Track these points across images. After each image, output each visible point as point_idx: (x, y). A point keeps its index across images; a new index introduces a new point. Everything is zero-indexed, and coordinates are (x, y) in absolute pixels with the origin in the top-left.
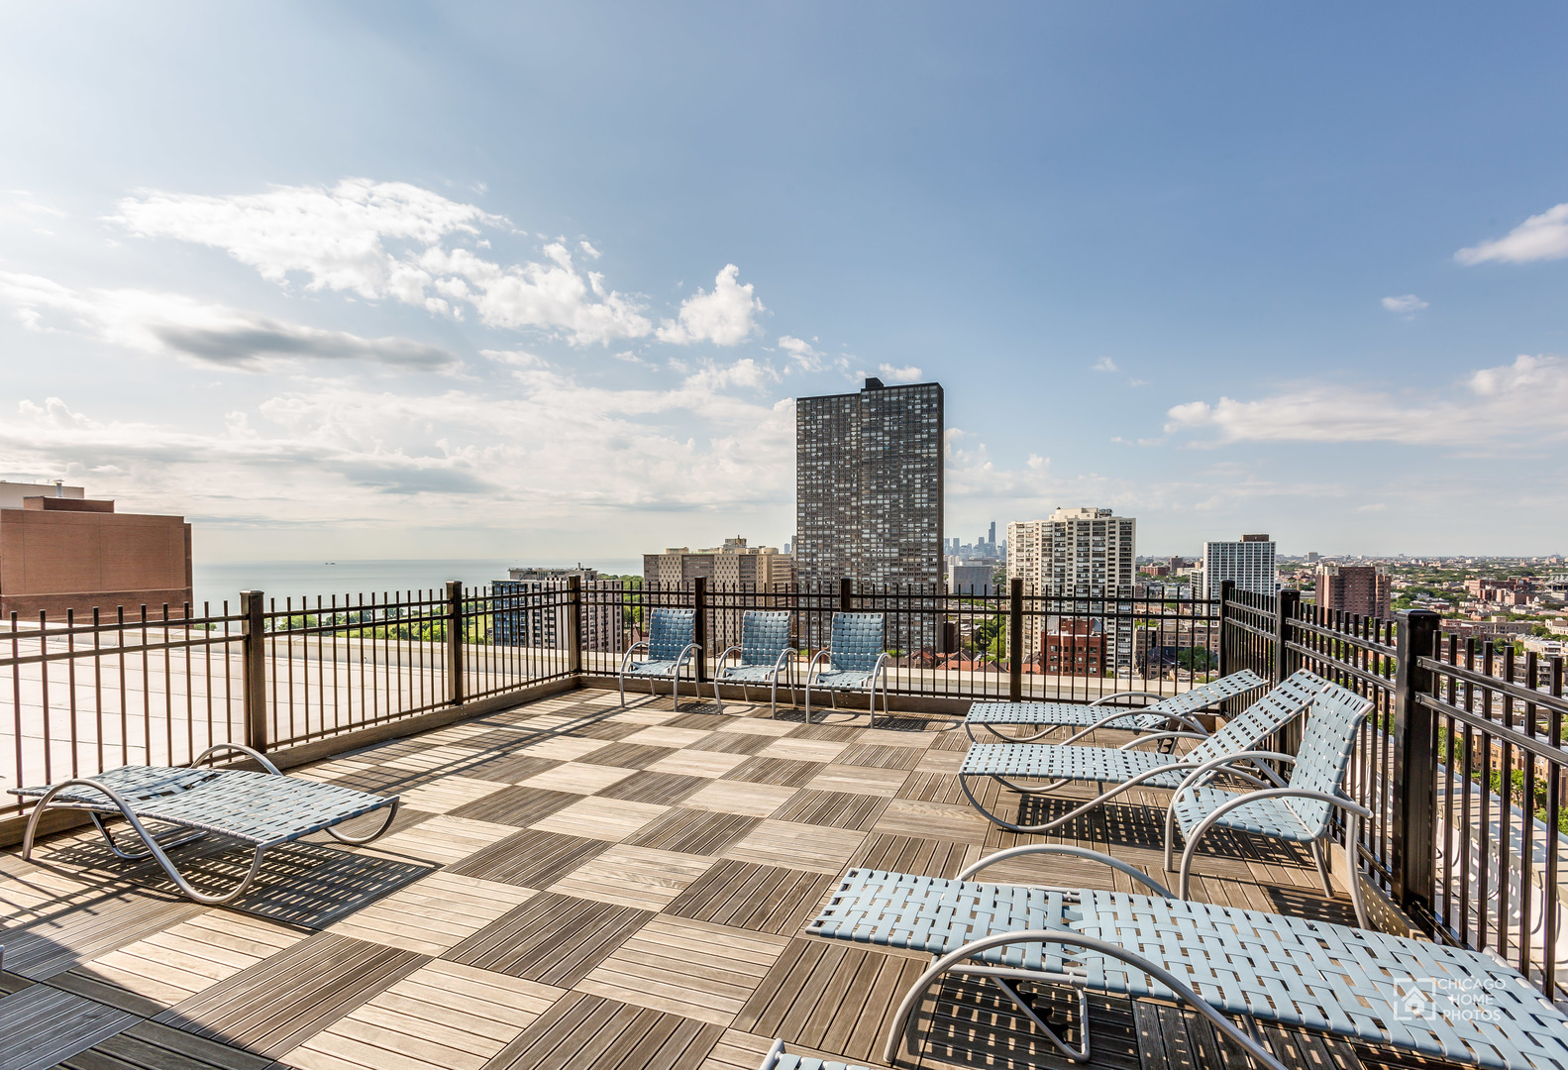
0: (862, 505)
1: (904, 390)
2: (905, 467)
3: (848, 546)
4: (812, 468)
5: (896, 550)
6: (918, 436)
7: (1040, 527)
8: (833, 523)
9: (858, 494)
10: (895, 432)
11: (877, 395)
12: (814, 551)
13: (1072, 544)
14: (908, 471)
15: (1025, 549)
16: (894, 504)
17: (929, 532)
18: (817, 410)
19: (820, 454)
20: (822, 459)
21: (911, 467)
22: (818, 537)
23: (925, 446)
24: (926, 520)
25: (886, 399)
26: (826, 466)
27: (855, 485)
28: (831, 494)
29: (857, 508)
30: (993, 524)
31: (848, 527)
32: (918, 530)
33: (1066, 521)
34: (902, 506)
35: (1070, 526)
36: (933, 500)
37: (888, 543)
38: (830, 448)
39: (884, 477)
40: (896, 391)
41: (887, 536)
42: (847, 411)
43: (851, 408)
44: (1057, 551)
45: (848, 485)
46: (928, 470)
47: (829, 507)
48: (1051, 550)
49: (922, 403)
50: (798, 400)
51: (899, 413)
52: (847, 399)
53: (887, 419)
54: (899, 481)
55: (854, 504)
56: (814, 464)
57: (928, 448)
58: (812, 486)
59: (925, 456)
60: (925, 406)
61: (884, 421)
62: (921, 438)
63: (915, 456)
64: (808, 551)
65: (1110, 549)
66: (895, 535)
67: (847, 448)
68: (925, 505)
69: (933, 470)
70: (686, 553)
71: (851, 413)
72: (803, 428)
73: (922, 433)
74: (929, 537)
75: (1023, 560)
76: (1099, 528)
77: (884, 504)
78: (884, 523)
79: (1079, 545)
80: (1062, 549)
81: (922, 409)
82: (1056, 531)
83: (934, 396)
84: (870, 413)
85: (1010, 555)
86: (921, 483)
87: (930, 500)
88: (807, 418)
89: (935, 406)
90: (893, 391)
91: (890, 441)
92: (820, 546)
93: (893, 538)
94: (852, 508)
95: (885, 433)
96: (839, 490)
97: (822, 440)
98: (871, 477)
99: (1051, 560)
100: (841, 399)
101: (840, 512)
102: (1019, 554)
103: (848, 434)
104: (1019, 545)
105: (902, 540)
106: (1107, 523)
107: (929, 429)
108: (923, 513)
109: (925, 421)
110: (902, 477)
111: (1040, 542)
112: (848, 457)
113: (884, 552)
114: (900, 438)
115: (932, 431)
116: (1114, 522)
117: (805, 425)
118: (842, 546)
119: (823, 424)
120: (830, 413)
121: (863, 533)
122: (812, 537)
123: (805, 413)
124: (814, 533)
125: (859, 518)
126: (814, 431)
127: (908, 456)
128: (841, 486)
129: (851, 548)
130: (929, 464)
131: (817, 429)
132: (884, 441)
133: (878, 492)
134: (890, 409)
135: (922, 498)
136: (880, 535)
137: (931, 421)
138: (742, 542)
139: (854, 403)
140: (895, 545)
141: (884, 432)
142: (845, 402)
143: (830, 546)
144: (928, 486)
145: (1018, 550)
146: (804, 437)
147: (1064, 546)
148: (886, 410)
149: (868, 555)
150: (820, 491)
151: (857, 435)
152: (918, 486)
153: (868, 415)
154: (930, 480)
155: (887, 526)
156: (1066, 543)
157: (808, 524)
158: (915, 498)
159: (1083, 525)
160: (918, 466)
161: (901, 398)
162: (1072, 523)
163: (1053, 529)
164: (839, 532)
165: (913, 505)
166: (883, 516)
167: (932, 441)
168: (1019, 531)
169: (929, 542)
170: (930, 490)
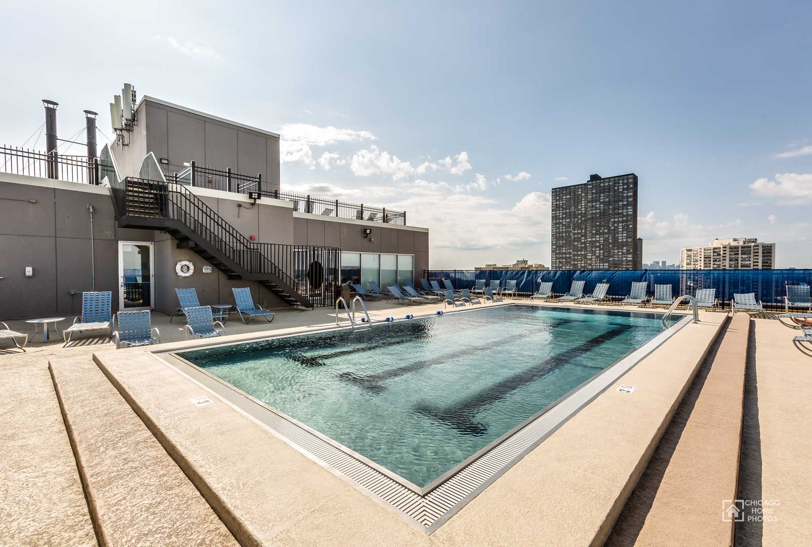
0: (587, 241)
1: (613, 179)
2: (612, 220)
3: (579, 262)
4: (560, 223)
5: (607, 264)
6: (621, 203)
7: (703, 251)
8: (571, 251)
9: (585, 236)
10: (606, 202)
11: (596, 183)
12: (561, 265)
13: (725, 260)
14: (614, 222)
15: (692, 263)
16: (606, 240)
17: (627, 254)
18: (563, 193)
19: (564, 216)
20: (566, 218)
21: (616, 220)
22: (562, 258)
23: (625, 208)
24: (625, 248)
25: (602, 185)
26: (568, 222)
27: (583, 231)
28: (570, 236)
29: (585, 243)
31: (579, 253)
32: (620, 254)
33: (721, 246)
34: (611, 241)
35: (724, 249)
36: (629, 237)
37: (603, 261)
38: (570, 212)
39: (600, 226)
40: (608, 180)
41: (602, 257)
42: (580, 193)
43: (582, 191)
44: (715, 264)
45: (580, 231)
46: (627, 221)
47: (569, 242)
48: (710, 264)
49: (623, 185)
50: (553, 189)
51: (609, 192)
52: (580, 186)
53: (602, 195)
54: (609, 228)
55: (583, 241)
56: (561, 221)
57: (628, 209)
58: (559, 233)
59: (625, 214)
60: (625, 187)
61: (600, 196)
62: (623, 204)
63: (619, 214)
64: (557, 265)
65: (754, 262)
66: (606, 256)
67: (579, 212)
68: (624, 240)
69: (630, 221)
70: (495, 267)
71: (582, 193)
73: (623, 201)
74: (627, 257)
76: (746, 250)
77: (600, 240)
78: (600, 250)
79: (731, 260)
80: (719, 263)
81: (623, 189)
82: (714, 252)
83: (631, 181)
84: (592, 193)
85: (682, 267)
86: (622, 228)
87: (627, 237)
88: (558, 198)
89: (631, 186)
90: (606, 180)
91: (604, 207)
92: (564, 263)
93: (605, 258)
94: (582, 243)
95: (601, 203)
96: (574, 234)
97: (566, 209)
98: (592, 227)
100: (576, 187)
101: (575, 245)
102: (688, 266)
103: (580, 205)
104: (688, 261)
105: (611, 259)
106: (752, 247)
107: (627, 199)
108: (624, 244)
109: (625, 195)
110: (611, 225)
111: (703, 259)
112: (580, 217)
113: (600, 266)
114: (609, 205)
115: (629, 200)
116: (758, 246)
117: (556, 202)
118: (576, 263)
119: (566, 201)
120: (570, 195)
121: (587, 256)
122: (559, 258)
123: (556, 196)
124: (561, 256)
125: (585, 248)
126: (561, 205)
127: (614, 214)
128: (576, 232)
129: (581, 263)
130: (627, 218)
131: (563, 203)
132: (600, 207)
133: (596, 234)
134: (604, 190)
135: (622, 236)
136: (598, 256)
137: (630, 194)
138: (525, 262)
139: (583, 189)
140: (606, 262)
141: (600, 202)
142: (578, 188)
143: (570, 263)
144: (626, 230)
146: (556, 208)
147: (720, 261)
148: (601, 191)
149: (590, 267)
150: (564, 235)
151: (585, 205)
152: (621, 230)
153: (591, 194)
154: (628, 226)
155: (602, 252)
156: (721, 260)
157: (557, 251)
158: (618, 236)
159: (734, 249)
160: (621, 219)
161: (611, 184)
162: (725, 247)
163: (712, 251)
164: (574, 255)
165: (618, 240)
166: (599, 247)
167: (630, 205)
168: (688, 253)
169: (627, 260)
170: (627, 232)
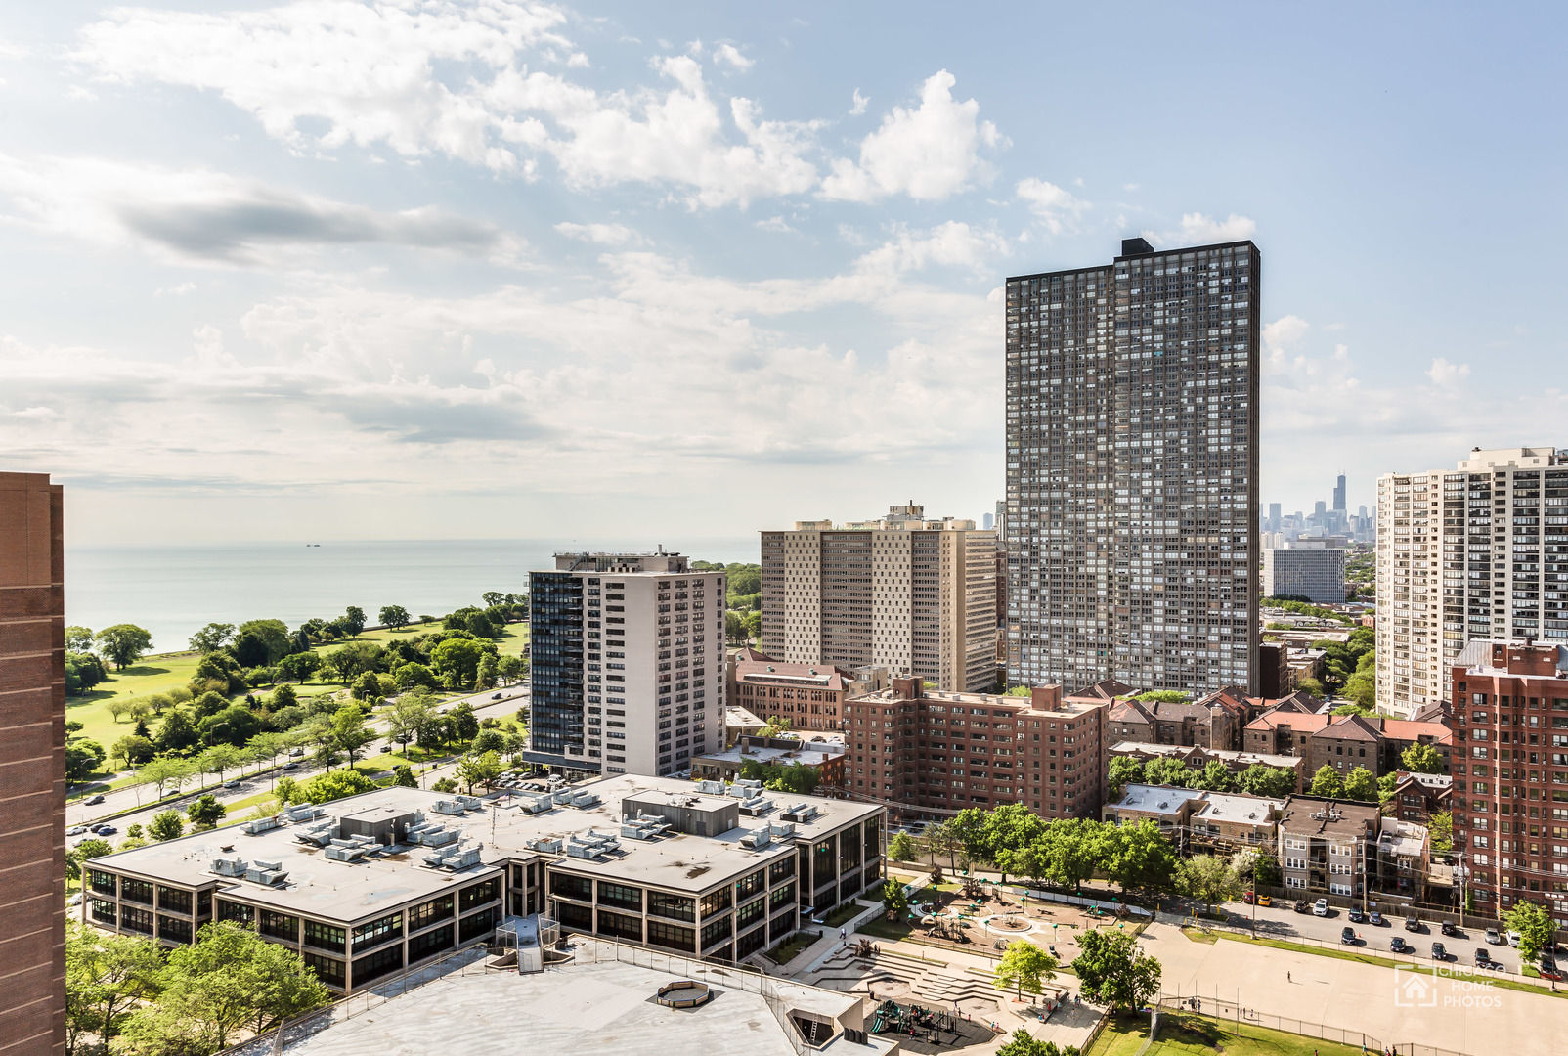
0: (1115, 449)
1: (1191, 256)
2: (1190, 384)
3: (1091, 516)
4: (1031, 390)
5: (1175, 523)
6: (1214, 332)
7: (1440, 482)
8: (1066, 479)
9: (1108, 432)
10: (1172, 327)
11: (1142, 266)
12: (1034, 525)
13: (1503, 511)
14: (1195, 391)
15: (1412, 519)
16: (1172, 446)
17: (1233, 492)
18: (1039, 295)
19: (1044, 367)
20: (1049, 374)
21: (1202, 383)
22: (1040, 502)
23: (1226, 348)
24: (1228, 473)
25: (1159, 273)
26: (1056, 387)
27: (1103, 417)
28: (1063, 433)
29: (1108, 454)
30: (1342, 480)
31: (1091, 486)
32: (1213, 490)
33: (1490, 470)
34: (1185, 450)
35: (1500, 479)
36: (1240, 439)
37: (1161, 511)
38: (1062, 357)
39: (1154, 402)
40: (1175, 258)
41: (1159, 500)
42: (1091, 295)
43: (1097, 291)
44: (1473, 524)
45: (1091, 418)
46: (1232, 389)
47: (1059, 452)
48: (1461, 522)
49: (1221, 276)
50: (1009, 280)
51: (1181, 295)
52: (1091, 275)
53: (1159, 305)
54: (1180, 409)
55: (1101, 448)
56: (1034, 383)
57: (1232, 351)
58: (1030, 420)
59: (1226, 365)
60: (1227, 281)
61: (1154, 309)
62: (1220, 336)
63: (1209, 365)
64: (1024, 525)
66: (1173, 498)
67: (1091, 356)
68: (1225, 448)
69: (1240, 389)
70: (827, 529)
71: (1097, 298)
72: (1016, 325)
73: (1221, 327)
74: (1233, 501)
75: (1407, 540)
76: (1557, 483)
77: (1153, 447)
78: (1153, 478)
79: (1518, 513)
80: (1485, 520)
81: (1221, 287)
82: (1472, 488)
83: (1243, 263)
84: (1131, 296)
85: (1382, 531)
86: (1220, 411)
87: (1235, 439)
88: (1024, 310)
89: (1245, 279)
90: (1170, 258)
91: (1165, 342)
92: (1044, 518)
93: (1170, 504)
94: (1099, 455)
95: (1156, 330)
96: (1076, 425)
97: (1049, 345)
98: (1132, 403)
99: (1462, 541)
100: (1081, 276)
101: (1078, 462)
102: (1400, 530)
103: (1092, 333)
104: (1400, 514)
105: (1185, 507)
107: (1233, 319)
108: (1221, 462)
109: (1226, 306)
110: (1185, 401)
111: (1440, 508)
112: (1091, 371)
113: (1153, 527)
114: (1181, 337)
115: (1239, 322)
117: (1020, 321)
118: (1081, 517)
119: (1050, 319)
120: (1062, 300)
121: (1116, 495)
122: (1031, 502)
123: (1020, 302)
124: (1035, 495)
125: (1110, 470)
126: (1034, 331)
127: (1195, 366)
128: (1080, 418)
129: (1097, 519)
130: (1234, 379)
131: (1039, 326)
132: (1153, 342)
133: (1143, 427)
134: (1165, 288)
135: (1220, 436)
136: (1147, 499)
137: (1238, 305)
138: (915, 511)
139: (1102, 282)
140: (1173, 516)
141: (1153, 327)
142: (1087, 281)
143: (1061, 516)
144: (1231, 415)
145: (1398, 523)
146: (1018, 341)
147: (1488, 514)
148: (1160, 290)
149: (1125, 532)
150: (1045, 427)
151: (1107, 335)
152: (1214, 416)
153: (1126, 301)
154: (1235, 406)
155: (1159, 483)
156: (1492, 511)
157: (1024, 481)
158: (1208, 436)
159: (1526, 478)
160: (1214, 383)
161: (1185, 270)
162: (1502, 474)
163: (1466, 484)
164: (1076, 494)
165: (1205, 448)
166: (1151, 467)
167: (1240, 339)
168: (1400, 488)
169: (1232, 509)
170: (1234, 422)
